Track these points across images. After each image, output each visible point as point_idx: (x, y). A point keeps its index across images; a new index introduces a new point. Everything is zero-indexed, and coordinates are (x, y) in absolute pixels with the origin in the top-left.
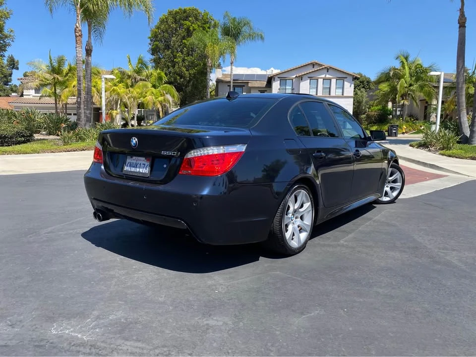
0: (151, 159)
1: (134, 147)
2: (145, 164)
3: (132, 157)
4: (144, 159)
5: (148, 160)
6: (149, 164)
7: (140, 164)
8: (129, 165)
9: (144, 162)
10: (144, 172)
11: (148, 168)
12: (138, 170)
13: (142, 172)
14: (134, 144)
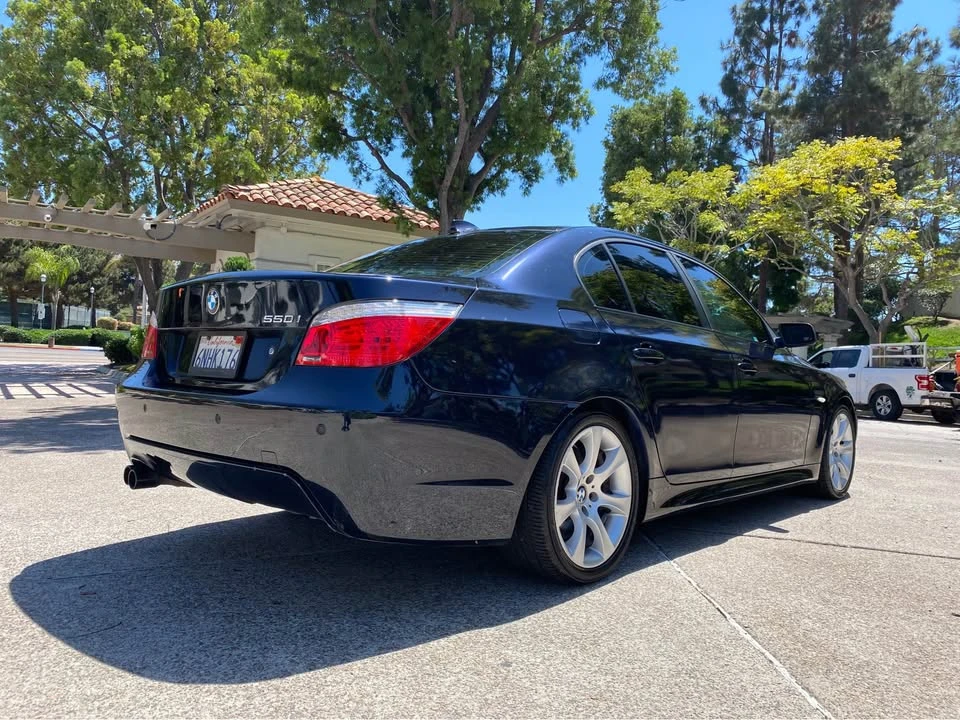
1: (214, 310)
2: (231, 351)
3: (209, 339)
6: (239, 349)
7: (223, 352)
8: (201, 356)
9: (230, 347)
10: (228, 367)
11: (236, 358)
12: (218, 364)
13: (223, 367)
14: (213, 304)
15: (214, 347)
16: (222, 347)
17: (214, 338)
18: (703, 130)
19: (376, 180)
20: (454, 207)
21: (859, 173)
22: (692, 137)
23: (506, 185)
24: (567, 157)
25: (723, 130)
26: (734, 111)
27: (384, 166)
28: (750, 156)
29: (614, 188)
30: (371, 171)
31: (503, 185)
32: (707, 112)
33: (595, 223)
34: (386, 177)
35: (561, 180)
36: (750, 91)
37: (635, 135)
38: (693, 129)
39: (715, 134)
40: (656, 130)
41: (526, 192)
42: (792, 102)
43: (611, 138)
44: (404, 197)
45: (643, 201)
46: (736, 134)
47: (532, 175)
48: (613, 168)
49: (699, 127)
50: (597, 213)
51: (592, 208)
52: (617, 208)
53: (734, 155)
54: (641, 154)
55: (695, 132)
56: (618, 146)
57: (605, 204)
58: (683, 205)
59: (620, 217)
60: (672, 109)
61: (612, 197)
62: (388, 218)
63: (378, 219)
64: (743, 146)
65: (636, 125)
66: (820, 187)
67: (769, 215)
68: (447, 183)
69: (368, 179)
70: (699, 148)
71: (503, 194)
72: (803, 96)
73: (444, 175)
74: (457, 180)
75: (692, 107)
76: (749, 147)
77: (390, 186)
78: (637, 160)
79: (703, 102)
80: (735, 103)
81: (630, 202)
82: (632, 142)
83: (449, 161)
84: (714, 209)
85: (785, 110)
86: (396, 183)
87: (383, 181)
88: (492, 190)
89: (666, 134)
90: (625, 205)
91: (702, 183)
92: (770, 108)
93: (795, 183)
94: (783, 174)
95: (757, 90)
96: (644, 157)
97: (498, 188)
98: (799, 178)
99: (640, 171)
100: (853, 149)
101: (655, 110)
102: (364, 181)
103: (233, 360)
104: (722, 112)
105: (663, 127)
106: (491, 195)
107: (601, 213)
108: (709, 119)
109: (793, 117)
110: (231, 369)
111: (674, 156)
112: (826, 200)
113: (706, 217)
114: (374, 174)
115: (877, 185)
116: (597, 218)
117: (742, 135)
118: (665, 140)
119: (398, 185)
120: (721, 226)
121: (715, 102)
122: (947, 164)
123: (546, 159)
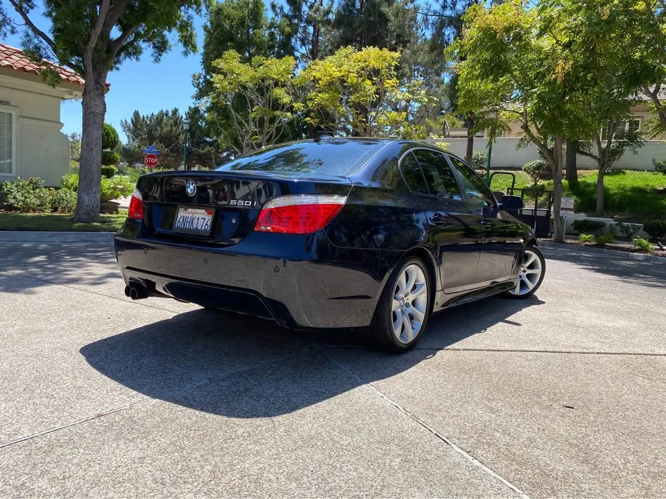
0: (213, 211)
1: (192, 194)
2: (205, 219)
3: (186, 210)
4: (204, 211)
5: (209, 213)
6: (211, 218)
7: (198, 219)
8: (181, 220)
9: (203, 216)
10: (203, 229)
11: (209, 223)
12: (195, 227)
13: (199, 228)
14: (191, 190)
15: (190, 215)
16: (197, 216)
17: (190, 210)
18: (275, 28)
19: (22, 35)
20: (98, 66)
21: (376, 72)
22: (267, 32)
23: (140, 52)
24: (191, 36)
25: (288, 29)
26: (295, 17)
27: (28, 23)
28: (303, 50)
29: (214, 63)
30: (15, 26)
31: (137, 52)
32: (276, 15)
33: (197, 87)
34: (30, 33)
35: (186, 53)
36: (304, 4)
37: (227, 25)
38: (268, 26)
39: (283, 32)
40: (242, 23)
41: (157, 60)
42: (332, 17)
43: (209, 24)
44: (50, 52)
45: (235, 75)
46: (296, 33)
47: (161, 47)
48: (211, 47)
49: (272, 25)
50: (198, 80)
51: (194, 76)
52: (216, 78)
53: (293, 49)
54: (232, 40)
55: (270, 28)
56: (215, 31)
57: (204, 73)
58: (263, 81)
59: (218, 86)
60: (254, 8)
61: (210, 69)
62: (28, 68)
63: (20, 69)
64: (299, 43)
65: (228, 17)
66: (353, 79)
67: (321, 95)
68: (92, 45)
69: (13, 32)
70: (272, 40)
71: (138, 59)
72: (339, 13)
73: (89, 37)
74: (101, 44)
75: (266, 10)
76: (303, 44)
77: (36, 41)
78: (229, 44)
79: (273, 7)
80: (294, 11)
81: (225, 75)
82: (225, 30)
83: (93, 25)
84: (283, 86)
85: (328, 22)
86: (41, 39)
87: (28, 35)
88: (129, 55)
89: (249, 27)
90: (221, 77)
91: (275, 67)
92: (319, 19)
93: (339, 74)
94: (330, 67)
95: (309, 4)
96: (233, 41)
97: (133, 54)
98: (340, 71)
99: (233, 52)
100: (372, 55)
101: (241, 8)
102: (9, 34)
103: (206, 224)
104: (286, 16)
105: (247, 21)
106: (128, 59)
107: (201, 81)
108: (279, 20)
109: (333, 27)
110: (205, 230)
111: (254, 44)
112: (356, 88)
113: (278, 92)
114: (18, 29)
115: (388, 81)
116: (198, 84)
117: (299, 35)
118: (248, 32)
119: (44, 41)
120: (286, 99)
121: (282, 8)
122: (415, 70)
123: (173, 36)
